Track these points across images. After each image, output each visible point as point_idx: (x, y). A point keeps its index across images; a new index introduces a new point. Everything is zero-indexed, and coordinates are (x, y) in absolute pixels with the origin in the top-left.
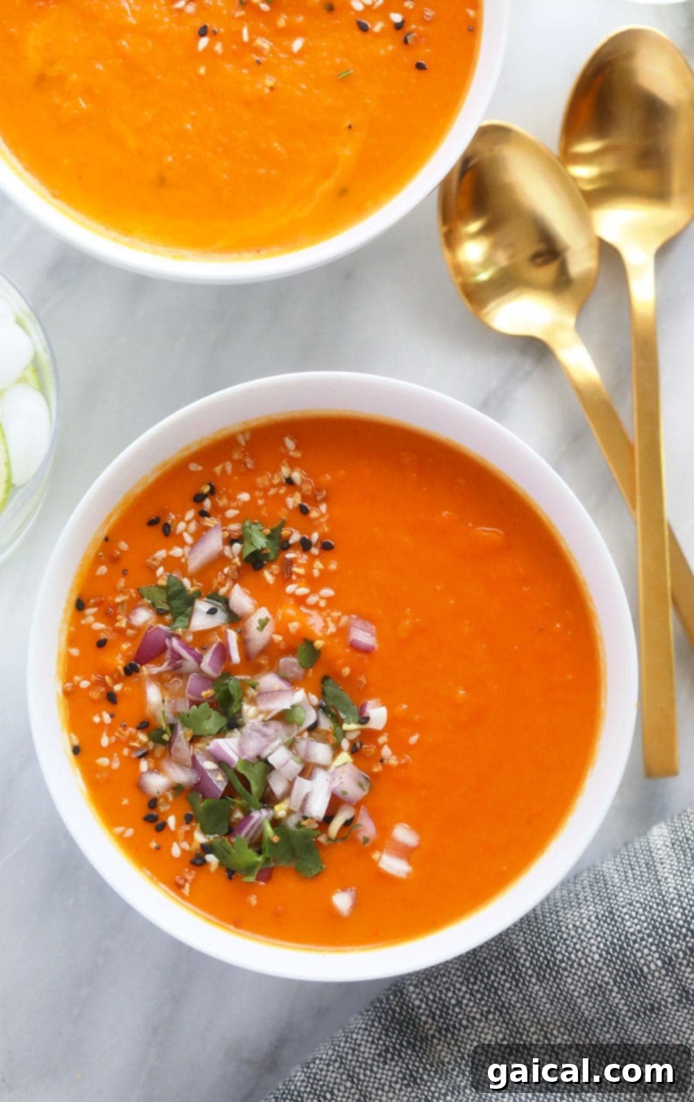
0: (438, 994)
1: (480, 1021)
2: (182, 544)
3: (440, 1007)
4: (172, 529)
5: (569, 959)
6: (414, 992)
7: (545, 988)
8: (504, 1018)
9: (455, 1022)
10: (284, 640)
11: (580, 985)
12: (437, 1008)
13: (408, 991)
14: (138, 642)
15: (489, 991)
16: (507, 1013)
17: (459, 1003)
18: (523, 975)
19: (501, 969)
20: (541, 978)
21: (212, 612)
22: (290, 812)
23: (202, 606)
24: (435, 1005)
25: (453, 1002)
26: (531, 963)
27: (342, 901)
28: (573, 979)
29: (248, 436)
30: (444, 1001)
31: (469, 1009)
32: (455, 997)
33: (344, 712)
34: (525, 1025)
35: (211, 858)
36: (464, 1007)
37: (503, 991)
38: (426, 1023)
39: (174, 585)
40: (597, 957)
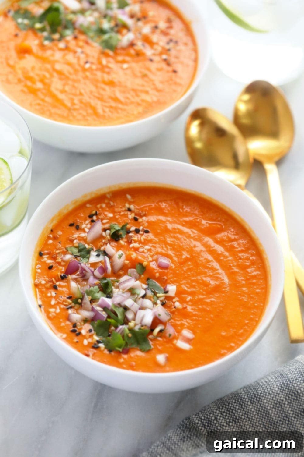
0: (206, 416)
1: (226, 427)
2: (85, 232)
3: (207, 422)
4: (80, 227)
5: (264, 392)
6: (195, 417)
7: (254, 407)
8: (237, 425)
9: (215, 428)
10: (130, 262)
11: (270, 403)
12: (206, 423)
13: (192, 417)
14: (67, 266)
15: (229, 411)
16: (238, 422)
17: (216, 419)
18: (244, 402)
19: (234, 401)
20: (252, 402)
21: (98, 255)
22: (136, 325)
23: (94, 253)
24: (205, 421)
25: (213, 418)
26: (247, 396)
27: (161, 358)
28: (267, 400)
29: (111, 195)
30: (209, 419)
31: (220, 421)
32: (214, 416)
33: (157, 290)
34: (246, 428)
35: (102, 345)
36: (218, 420)
37: (235, 411)
38: (201, 429)
39: (81, 246)
40: (277, 389)
